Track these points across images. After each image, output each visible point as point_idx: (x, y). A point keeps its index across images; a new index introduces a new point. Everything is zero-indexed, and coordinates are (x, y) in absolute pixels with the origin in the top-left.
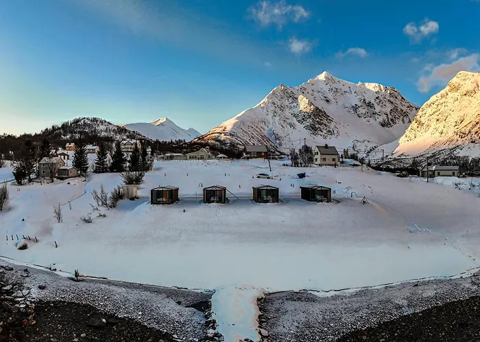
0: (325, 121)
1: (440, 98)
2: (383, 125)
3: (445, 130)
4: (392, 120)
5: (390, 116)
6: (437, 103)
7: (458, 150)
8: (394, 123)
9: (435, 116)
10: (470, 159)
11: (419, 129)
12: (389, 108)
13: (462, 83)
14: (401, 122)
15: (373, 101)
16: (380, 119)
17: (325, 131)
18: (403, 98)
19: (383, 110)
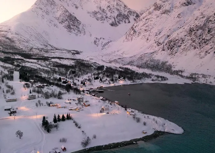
0: (76, 24)
1: (148, 15)
2: (112, 25)
3: (149, 38)
4: (118, 22)
5: (116, 19)
6: (146, 18)
7: (155, 54)
8: (120, 23)
9: (144, 28)
10: (161, 61)
11: (134, 35)
12: (116, 13)
13: (163, 4)
14: (123, 23)
15: (105, 9)
16: (111, 22)
17: (76, 30)
18: (125, 6)
19: (112, 15)
